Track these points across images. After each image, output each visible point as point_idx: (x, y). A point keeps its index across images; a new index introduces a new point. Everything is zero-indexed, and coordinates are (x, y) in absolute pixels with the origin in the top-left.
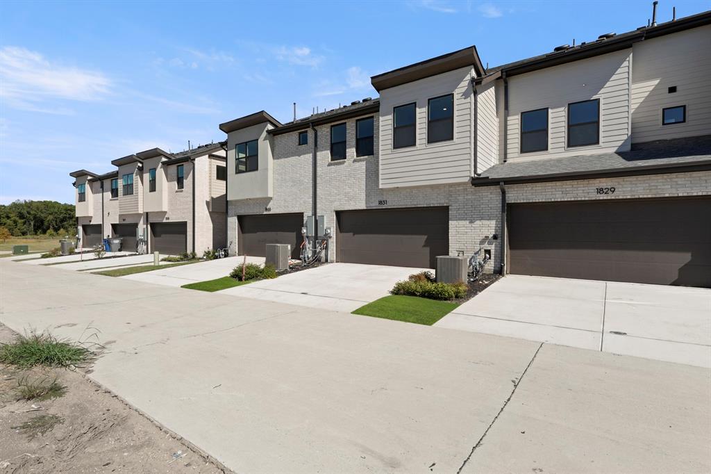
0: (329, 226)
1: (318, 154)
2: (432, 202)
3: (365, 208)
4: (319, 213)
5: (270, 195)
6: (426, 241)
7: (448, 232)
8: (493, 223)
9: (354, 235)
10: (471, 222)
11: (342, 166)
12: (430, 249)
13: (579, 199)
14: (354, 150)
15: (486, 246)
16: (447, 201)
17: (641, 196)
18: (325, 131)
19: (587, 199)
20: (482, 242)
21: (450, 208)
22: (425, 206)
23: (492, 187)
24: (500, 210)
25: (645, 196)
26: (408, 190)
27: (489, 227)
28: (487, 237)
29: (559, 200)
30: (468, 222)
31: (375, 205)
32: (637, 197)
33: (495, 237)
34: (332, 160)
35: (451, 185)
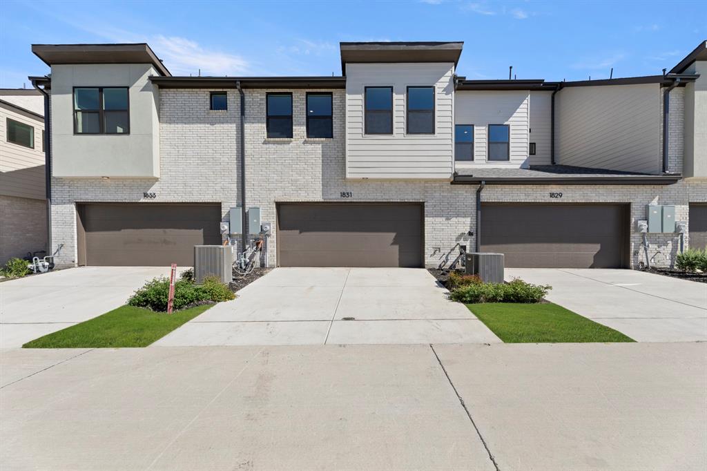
0: (266, 221)
1: (246, 126)
2: (406, 197)
3: (322, 200)
4: (249, 204)
5: (156, 174)
6: (394, 239)
7: (424, 229)
8: (468, 220)
9: (300, 232)
10: (448, 219)
11: (286, 146)
12: (400, 247)
13: (538, 201)
14: (304, 128)
15: (462, 243)
16: (422, 197)
17: (578, 201)
18: (257, 98)
19: (543, 201)
20: (458, 239)
21: (425, 204)
22: (399, 201)
23: (467, 186)
24: (475, 208)
25: (581, 201)
26: (379, 183)
27: (465, 224)
28: (463, 234)
29: (523, 201)
30: (444, 219)
31: (335, 197)
32: (575, 201)
33: (470, 234)
34: (268, 137)
35: (427, 181)
